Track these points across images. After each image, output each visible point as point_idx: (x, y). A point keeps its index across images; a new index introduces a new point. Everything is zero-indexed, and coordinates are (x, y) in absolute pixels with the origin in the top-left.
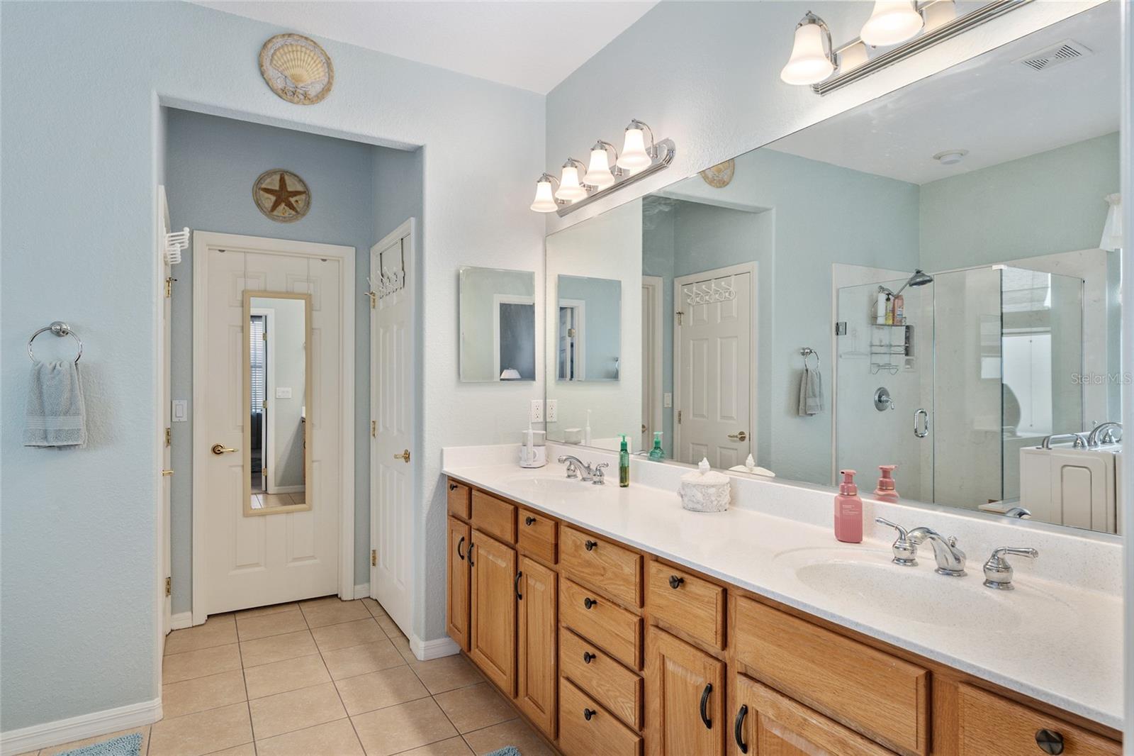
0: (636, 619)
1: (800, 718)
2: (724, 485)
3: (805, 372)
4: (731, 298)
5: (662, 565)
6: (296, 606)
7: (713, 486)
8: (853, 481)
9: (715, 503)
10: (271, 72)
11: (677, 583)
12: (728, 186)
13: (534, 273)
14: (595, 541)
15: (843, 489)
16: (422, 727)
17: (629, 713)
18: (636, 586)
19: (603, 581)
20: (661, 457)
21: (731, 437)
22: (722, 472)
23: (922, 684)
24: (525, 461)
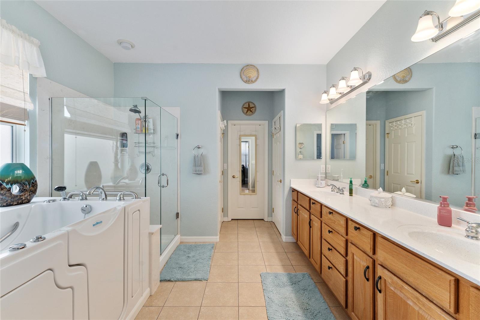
0: (344, 239)
1: (400, 285)
2: (388, 198)
3: (453, 155)
4: (412, 126)
5: (353, 222)
6: (252, 221)
7: (383, 198)
8: (447, 201)
9: (384, 204)
10: (243, 77)
11: (356, 229)
12: (408, 83)
13: (322, 124)
14: (332, 212)
15: (441, 204)
16: (281, 260)
17: (342, 269)
18: (344, 228)
19: (334, 225)
20: (367, 187)
21: (412, 182)
22: (390, 194)
23: (453, 283)
24: (318, 185)
